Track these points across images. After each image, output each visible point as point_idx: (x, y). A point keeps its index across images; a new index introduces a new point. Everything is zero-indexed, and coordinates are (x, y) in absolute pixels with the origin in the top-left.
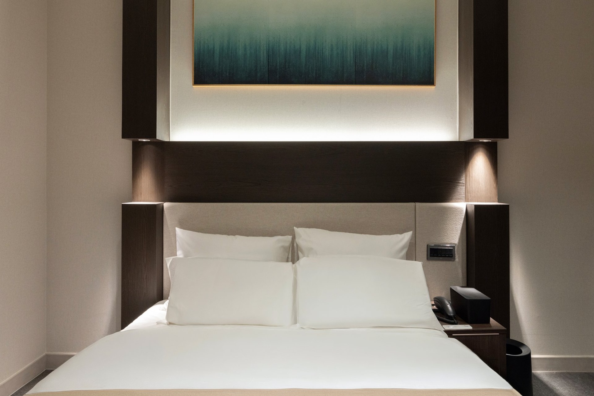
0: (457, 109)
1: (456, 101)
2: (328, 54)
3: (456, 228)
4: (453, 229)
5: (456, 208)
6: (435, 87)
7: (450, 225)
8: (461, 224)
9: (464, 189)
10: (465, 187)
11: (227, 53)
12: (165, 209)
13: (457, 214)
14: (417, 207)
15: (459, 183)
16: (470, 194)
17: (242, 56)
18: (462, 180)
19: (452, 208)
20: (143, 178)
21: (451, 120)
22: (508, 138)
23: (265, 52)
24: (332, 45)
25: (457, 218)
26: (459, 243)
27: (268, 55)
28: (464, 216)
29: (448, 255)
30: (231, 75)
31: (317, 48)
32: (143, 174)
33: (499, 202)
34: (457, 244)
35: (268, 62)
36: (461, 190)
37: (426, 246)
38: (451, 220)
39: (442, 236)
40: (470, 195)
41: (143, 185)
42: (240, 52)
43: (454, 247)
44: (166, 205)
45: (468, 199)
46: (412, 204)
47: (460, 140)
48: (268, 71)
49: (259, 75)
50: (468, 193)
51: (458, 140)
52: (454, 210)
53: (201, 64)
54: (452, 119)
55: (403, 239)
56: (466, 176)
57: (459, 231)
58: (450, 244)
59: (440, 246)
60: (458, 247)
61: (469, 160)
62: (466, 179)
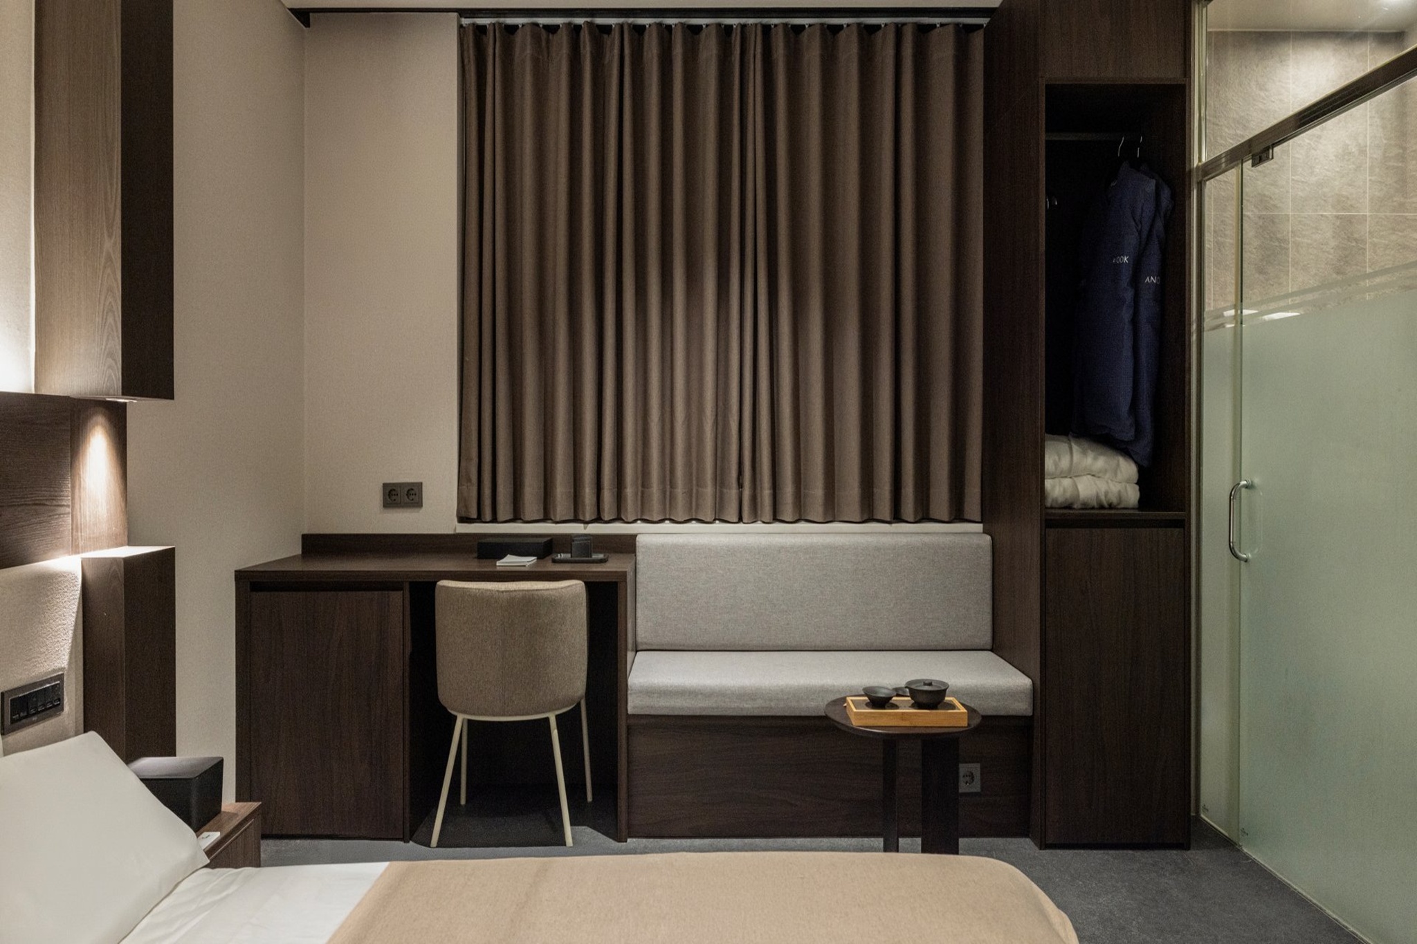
1: (28, 283)
3: (65, 626)
4: (59, 630)
5: (65, 573)
7: (51, 621)
8: (73, 612)
9: (70, 521)
10: (72, 516)
13: (66, 590)
15: (62, 506)
16: (81, 532)
18: (66, 498)
19: (57, 574)
21: (18, 332)
22: (172, 398)
25: (66, 599)
26: (70, 664)
28: (79, 592)
29: (51, 702)
33: (131, 542)
34: (67, 667)
36: (65, 523)
38: (55, 608)
39: (35, 658)
40: (81, 536)
43: (61, 679)
45: (77, 546)
47: (46, 391)
50: (77, 531)
51: (33, 392)
52: (60, 579)
54: (18, 329)
56: (73, 487)
57: (71, 633)
58: (54, 671)
59: (34, 685)
60: (68, 675)
61: (78, 447)
62: (73, 493)
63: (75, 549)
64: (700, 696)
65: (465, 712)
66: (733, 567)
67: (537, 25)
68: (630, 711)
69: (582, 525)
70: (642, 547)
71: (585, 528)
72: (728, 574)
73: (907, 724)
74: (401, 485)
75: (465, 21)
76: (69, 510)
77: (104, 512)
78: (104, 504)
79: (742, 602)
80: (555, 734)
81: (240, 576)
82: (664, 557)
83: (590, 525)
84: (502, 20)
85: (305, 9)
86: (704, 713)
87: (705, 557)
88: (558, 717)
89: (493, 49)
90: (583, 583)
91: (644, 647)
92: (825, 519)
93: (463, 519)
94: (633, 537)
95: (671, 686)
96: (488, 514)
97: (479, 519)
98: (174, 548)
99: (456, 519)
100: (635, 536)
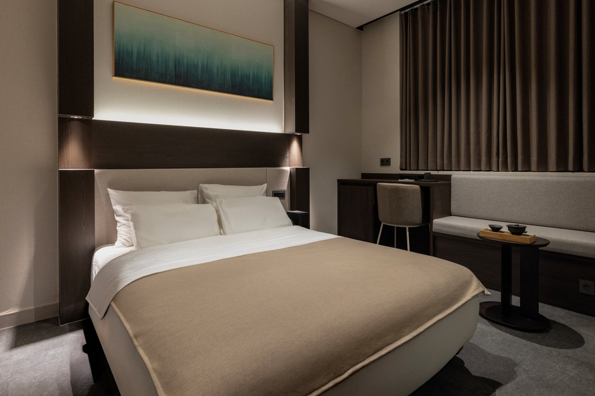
0: (283, 115)
1: (283, 111)
2: (215, 72)
4: (284, 182)
5: (285, 170)
6: (272, 102)
7: (282, 180)
8: (288, 179)
9: (288, 160)
10: (289, 159)
11: (143, 57)
12: (96, 174)
13: (286, 174)
14: (267, 169)
15: (286, 156)
17: (155, 62)
20: (70, 149)
22: (309, 133)
23: (173, 61)
24: (218, 67)
25: (286, 176)
26: (287, 189)
27: (176, 65)
28: (289, 175)
29: (282, 195)
30: (146, 74)
31: (209, 66)
32: (70, 146)
33: (303, 167)
35: (175, 69)
36: (287, 160)
37: (272, 192)
38: (284, 177)
39: (279, 187)
40: (292, 163)
41: (70, 155)
42: (154, 58)
43: (285, 191)
44: (96, 171)
46: (265, 168)
47: (285, 133)
48: (175, 76)
49: (168, 77)
50: (290, 162)
51: (284, 133)
53: (121, 62)
54: (281, 120)
55: (264, 188)
56: (289, 153)
57: (287, 183)
58: (283, 190)
59: (279, 191)
60: (287, 191)
61: (290, 144)
62: (289, 154)
63: (290, 166)
64: (457, 229)
65: (384, 222)
66: (488, 187)
67: (424, 5)
68: (433, 230)
69: (437, 171)
70: (453, 179)
71: (438, 173)
72: (486, 190)
73: (502, 238)
74: (385, 159)
75: (402, 12)
76: (288, 157)
77: (297, 159)
78: (297, 157)
79: (492, 201)
80: (408, 233)
81: (338, 180)
82: (461, 182)
83: (440, 171)
84: (413, 8)
85: (361, 26)
86: (459, 235)
87: (477, 183)
88: (409, 228)
89: (410, 18)
90: (419, 186)
91: (454, 214)
92: (538, 170)
93: (402, 169)
94: (450, 176)
95: (447, 224)
96: (408, 168)
97: (406, 170)
98: (309, 168)
99: (399, 169)
100: (451, 175)
